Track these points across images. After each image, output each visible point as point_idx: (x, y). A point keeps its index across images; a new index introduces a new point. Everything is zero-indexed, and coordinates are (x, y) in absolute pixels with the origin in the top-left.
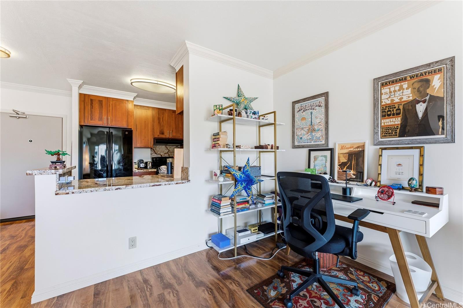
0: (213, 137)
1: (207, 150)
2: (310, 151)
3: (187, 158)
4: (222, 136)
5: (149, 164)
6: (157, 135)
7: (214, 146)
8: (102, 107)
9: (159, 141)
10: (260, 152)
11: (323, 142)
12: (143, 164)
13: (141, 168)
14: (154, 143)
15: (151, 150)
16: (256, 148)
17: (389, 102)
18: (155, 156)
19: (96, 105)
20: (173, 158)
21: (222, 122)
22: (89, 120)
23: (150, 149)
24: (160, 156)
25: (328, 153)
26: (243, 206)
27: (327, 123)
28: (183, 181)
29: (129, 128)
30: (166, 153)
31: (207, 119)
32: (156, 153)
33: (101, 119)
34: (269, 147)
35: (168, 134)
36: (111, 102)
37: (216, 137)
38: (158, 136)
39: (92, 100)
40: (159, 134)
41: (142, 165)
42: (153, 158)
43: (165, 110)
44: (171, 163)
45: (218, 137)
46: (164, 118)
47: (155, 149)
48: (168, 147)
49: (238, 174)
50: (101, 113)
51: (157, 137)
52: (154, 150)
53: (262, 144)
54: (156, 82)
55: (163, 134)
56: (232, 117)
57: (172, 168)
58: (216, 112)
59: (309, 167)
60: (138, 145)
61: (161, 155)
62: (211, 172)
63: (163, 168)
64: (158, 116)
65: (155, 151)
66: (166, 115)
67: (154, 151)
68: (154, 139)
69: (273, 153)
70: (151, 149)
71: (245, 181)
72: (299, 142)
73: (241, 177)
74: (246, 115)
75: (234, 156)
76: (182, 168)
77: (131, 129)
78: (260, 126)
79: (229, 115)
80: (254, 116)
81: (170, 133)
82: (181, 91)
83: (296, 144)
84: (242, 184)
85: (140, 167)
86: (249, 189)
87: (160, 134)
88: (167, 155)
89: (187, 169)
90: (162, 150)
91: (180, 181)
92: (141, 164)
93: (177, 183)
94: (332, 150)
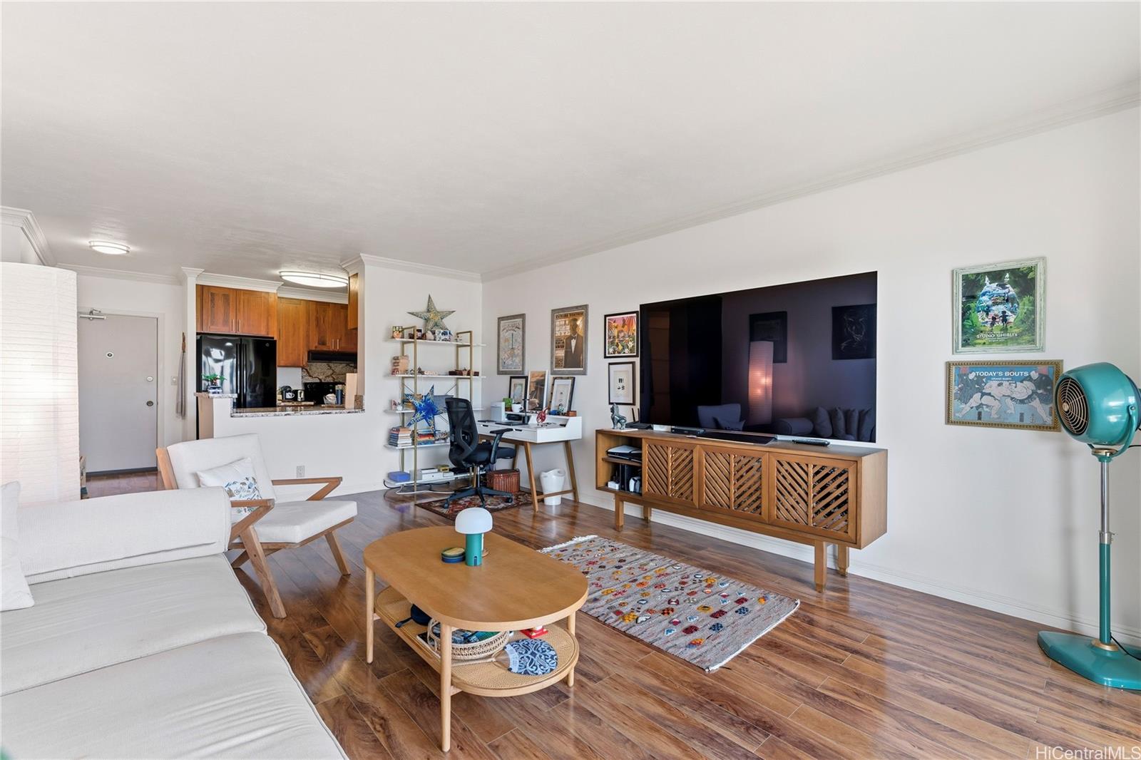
0: (394, 361)
1: (386, 376)
2: (511, 378)
3: (361, 384)
4: (402, 361)
5: (301, 393)
6: (314, 345)
7: (394, 372)
8: (229, 304)
9: (315, 356)
10: (458, 378)
11: (521, 369)
12: (291, 394)
13: (289, 400)
14: (308, 359)
15: (302, 371)
16: (451, 373)
17: (559, 335)
18: (310, 380)
19: (220, 303)
20: (343, 384)
21: (404, 343)
22: (209, 325)
23: (301, 369)
24: (318, 381)
25: (523, 381)
26: (427, 438)
27: (523, 347)
28: (357, 410)
29: (270, 336)
30: (328, 376)
31: (386, 340)
32: (310, 376)
33: (226, 322)
34: (465, 373)
35: (333, 345)
36: (242, 297)
37: (396, 360)
38: (316, 347)
39: (212, 294)
40: (317, 344)
41: (289, 396)
42: (305, 385)
43: (328, 304)
44: (342, 391)
45: (397, 361)
46: (326, 319)
47: (310, 369)
48: (331, 365)
49: (417, 403)
50: (226, 314)
51: (314, 349)
52: (306, 370)
53: (461, 368)
54: (319, 276)
55: (323, 343)
56: (413, 340)
57: (343, 397)
58: (395, 334)
59: (510, 397)
60: (282, 364)
61: (320, 380)
62: (391, 401)
63: (331, 398)
64: (315, 314)
65: (310, 372)
66: (330, 312)
67: (308, 372)
68: (309, 352)
69: (469, 380)
70: (303, 368)
71: (424, 410)
72: (503, 367)
73: (420, 405)
74: (432, 337)
75: (416, 383)
76: (356, 396)
77: (273, 338)
78: (458, 346)
79: (410, 338)
80: (443, 337)
81: (335, 343)
82: (355, 286)
83: (501, 369)
84: (421, 413)
85: (286, 399)
86: (430, 418)
87: (319, 344)
88: (330, 380)
89: (362, 397)
90: (321, 372)
91: (353, 410)
92: (287, 394)
93: (349, 412)
94: (526, 378)
